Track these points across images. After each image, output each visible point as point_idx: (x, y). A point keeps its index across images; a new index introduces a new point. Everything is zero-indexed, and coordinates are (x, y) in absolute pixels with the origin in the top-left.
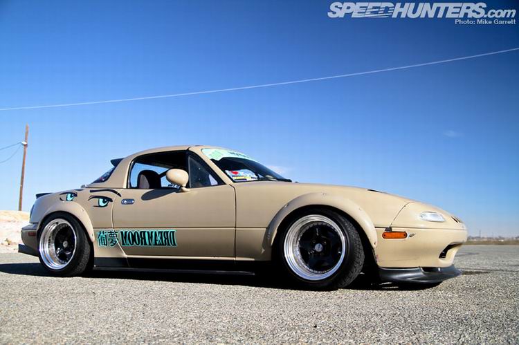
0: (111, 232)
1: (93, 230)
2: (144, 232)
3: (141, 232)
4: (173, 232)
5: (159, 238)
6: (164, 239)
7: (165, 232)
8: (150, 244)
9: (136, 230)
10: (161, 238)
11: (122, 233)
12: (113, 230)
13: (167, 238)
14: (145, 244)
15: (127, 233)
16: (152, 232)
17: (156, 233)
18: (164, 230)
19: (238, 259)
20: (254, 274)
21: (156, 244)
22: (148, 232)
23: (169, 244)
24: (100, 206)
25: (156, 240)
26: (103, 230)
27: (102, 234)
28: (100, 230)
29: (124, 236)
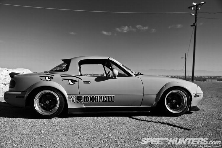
0: (78, 96)
1: (67, 95)
2: (98, 97)
3: (96, 97)
4: (113, 96)
5: (105, 99)
6: (108, 99)
7: (109, 96)
8: (100, 101)
9: (93, 95)
10: (107, 99)
11: (85, 97)
12: (79, 95)
13: (110, 99)
14: (97, 101)
15: (88, 97)
16: (102, 97)
17: (104, 97)
18: (108, 95)
19: (142, 106)
20: (150, 112)
21: (103, 101)
22: (100, 97)
23: (110, 101)
24: (70, 84)
25: (103, 100)
26: (74, 95)
27: (73, 97)
28: (72, 95)
29: (86, 98)
